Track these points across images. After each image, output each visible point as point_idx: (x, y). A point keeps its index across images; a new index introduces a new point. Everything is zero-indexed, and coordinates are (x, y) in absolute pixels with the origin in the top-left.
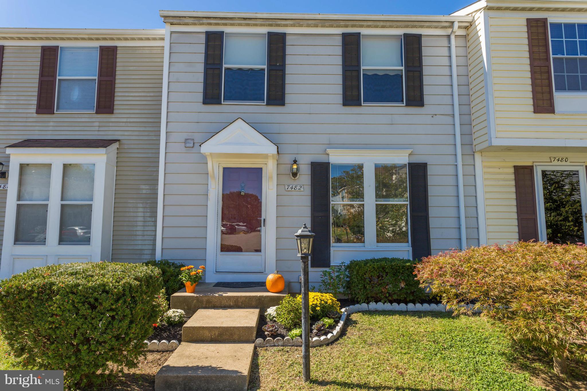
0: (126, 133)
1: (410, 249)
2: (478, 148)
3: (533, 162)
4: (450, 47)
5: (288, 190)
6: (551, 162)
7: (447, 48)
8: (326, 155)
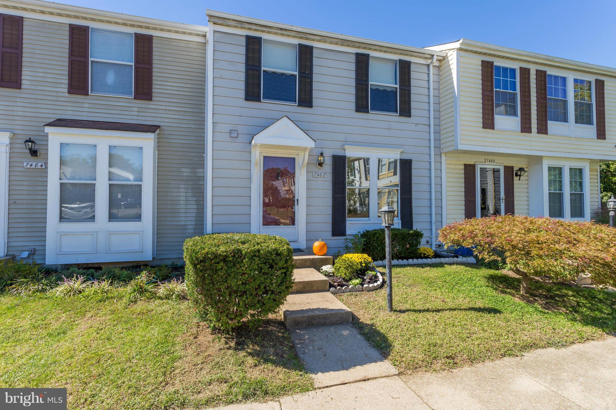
0: (166, 120)
1: (400, 222)
2: (444, 150)
3: (475, 162)
4: (429, 74)
5: (315, 176)
6: (485, 162)
7: (427, 75)
8: (343, 150)
